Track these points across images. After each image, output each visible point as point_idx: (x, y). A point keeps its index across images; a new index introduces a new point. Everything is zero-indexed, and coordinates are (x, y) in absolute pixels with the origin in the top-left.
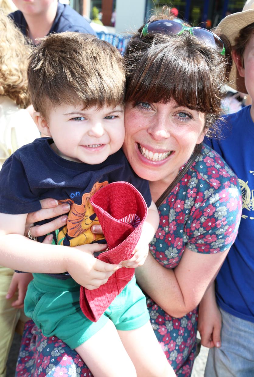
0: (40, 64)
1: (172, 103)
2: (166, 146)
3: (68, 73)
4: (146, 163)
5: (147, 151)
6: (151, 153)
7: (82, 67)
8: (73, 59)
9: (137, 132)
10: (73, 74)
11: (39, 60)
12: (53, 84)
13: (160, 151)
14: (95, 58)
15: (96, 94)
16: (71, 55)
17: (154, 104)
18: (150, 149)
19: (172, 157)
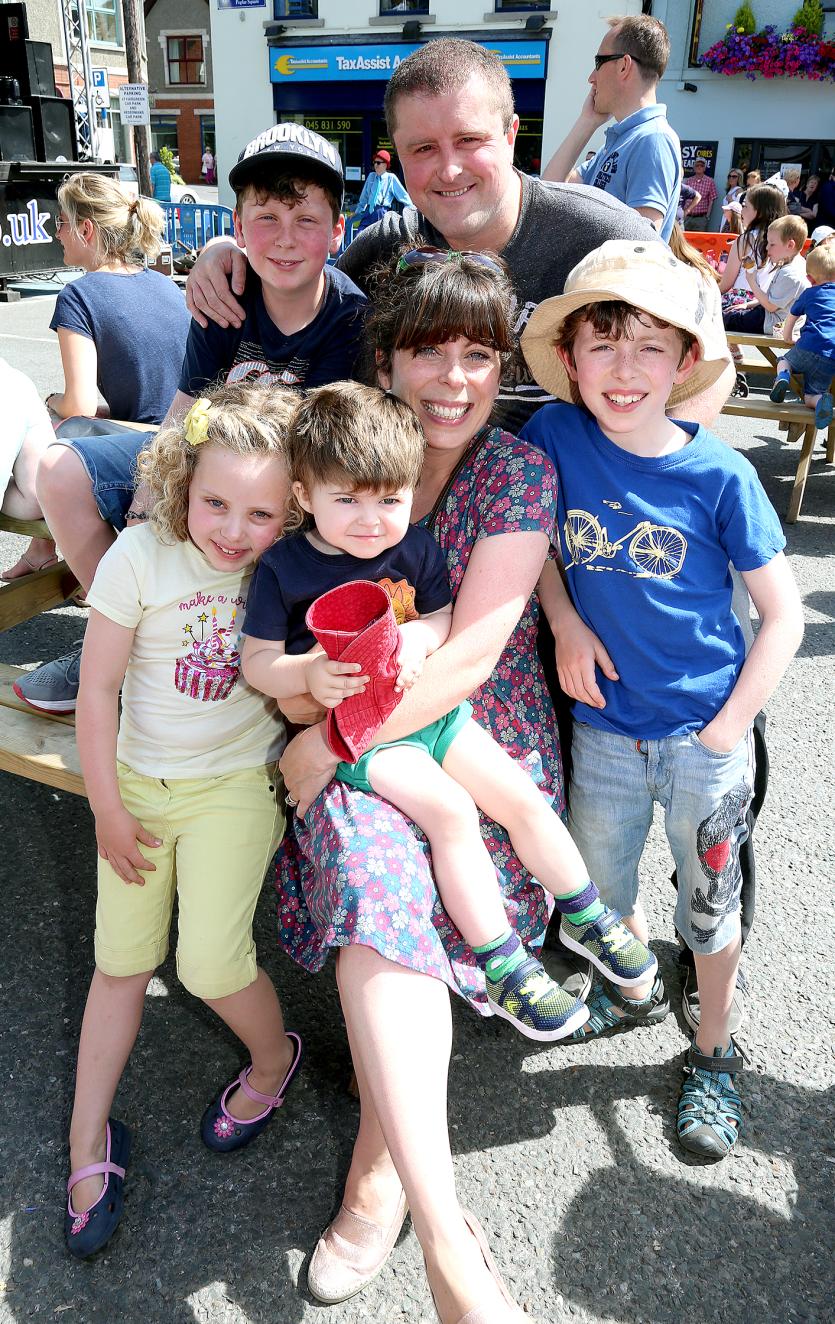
0: (307, 426)
1: (462, 341)
2: (463, 397)
3: (338, 447)
4: (440, 423)
5: (441, 408)
6: (447, 409)
7: (356, 440)
8: (346, 428)
9: (423, 387)
10: (343, 449)
11: (306, 421)
12: (319, 455)
13: (457, 405)
14: (375, 429)
15: (369, 475)
16: (344, 422)
17: (440, 346)
18: (444, 404)
19: (472, 412)
